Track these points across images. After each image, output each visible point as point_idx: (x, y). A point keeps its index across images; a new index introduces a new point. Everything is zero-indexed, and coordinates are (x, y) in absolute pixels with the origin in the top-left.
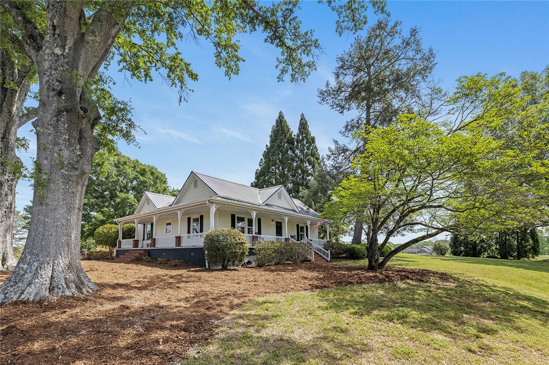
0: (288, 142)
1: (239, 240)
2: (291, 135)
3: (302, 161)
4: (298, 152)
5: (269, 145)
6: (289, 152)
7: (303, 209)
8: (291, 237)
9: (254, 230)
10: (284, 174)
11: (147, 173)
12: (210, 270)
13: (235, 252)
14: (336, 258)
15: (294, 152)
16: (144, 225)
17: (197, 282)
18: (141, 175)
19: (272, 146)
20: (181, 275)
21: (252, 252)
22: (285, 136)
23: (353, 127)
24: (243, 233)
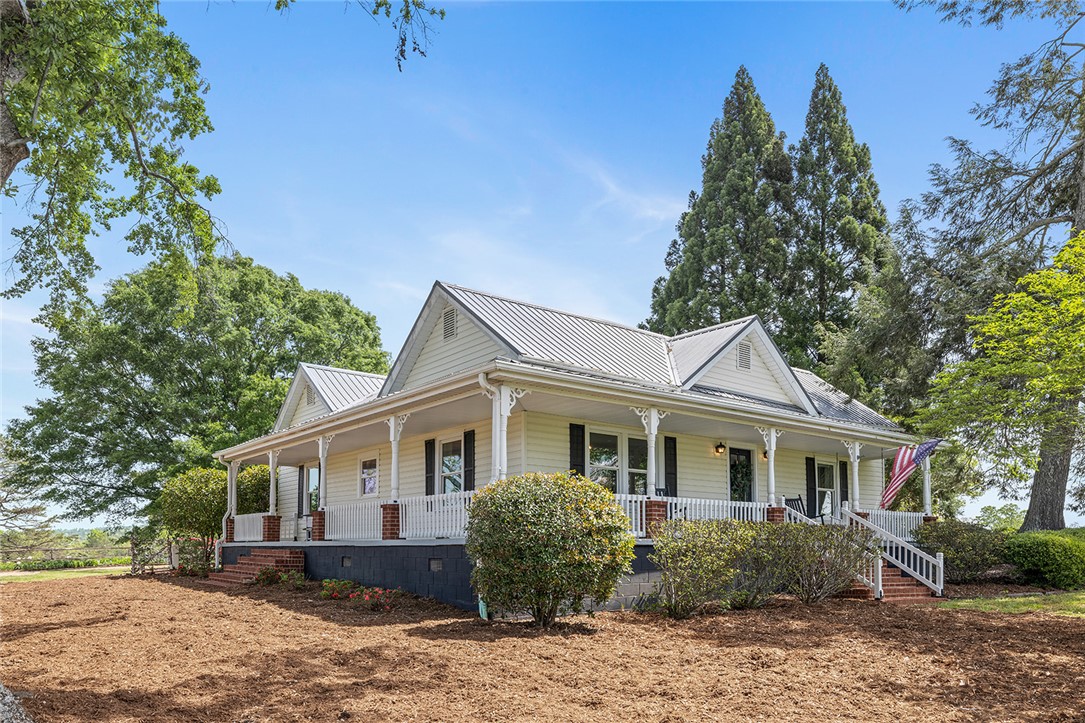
0: (767, 174)
1: (598, 516)
2: (777, 146)
3: (818, 236)
4: (802, 205)
5: (700, 192)
6: (770, 210)
7: (828, 403)
8: (788, 501)
9: (652, 478)
10: (753, 285)
11: (321, 313)
12: (487, 630)
13: (581, 564)
14: (965, 582)
15: (788, 207)
16: (301, 468)
17: (429, 687)
18: (304, 320)
19: (711, 195)
20: (374, 653)
21: (644, 559)
22: (758, 153)
23: (1026, 85)
24: (614, 490)
